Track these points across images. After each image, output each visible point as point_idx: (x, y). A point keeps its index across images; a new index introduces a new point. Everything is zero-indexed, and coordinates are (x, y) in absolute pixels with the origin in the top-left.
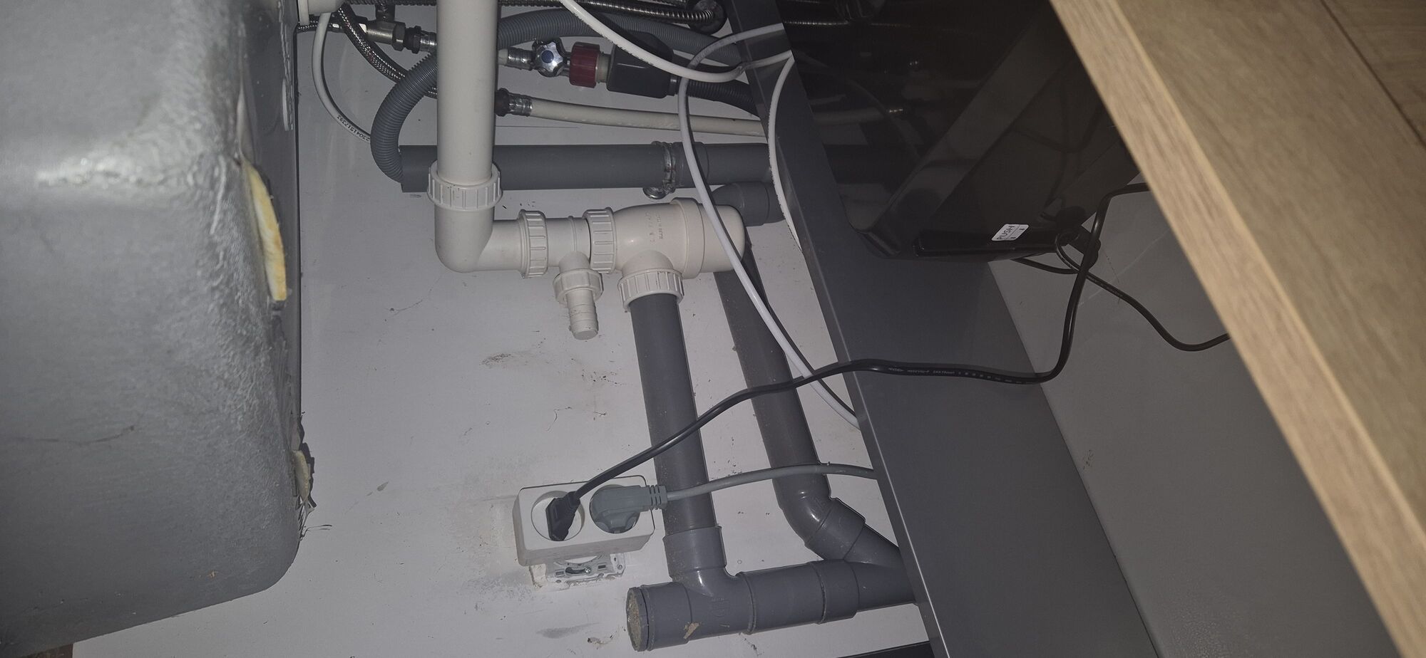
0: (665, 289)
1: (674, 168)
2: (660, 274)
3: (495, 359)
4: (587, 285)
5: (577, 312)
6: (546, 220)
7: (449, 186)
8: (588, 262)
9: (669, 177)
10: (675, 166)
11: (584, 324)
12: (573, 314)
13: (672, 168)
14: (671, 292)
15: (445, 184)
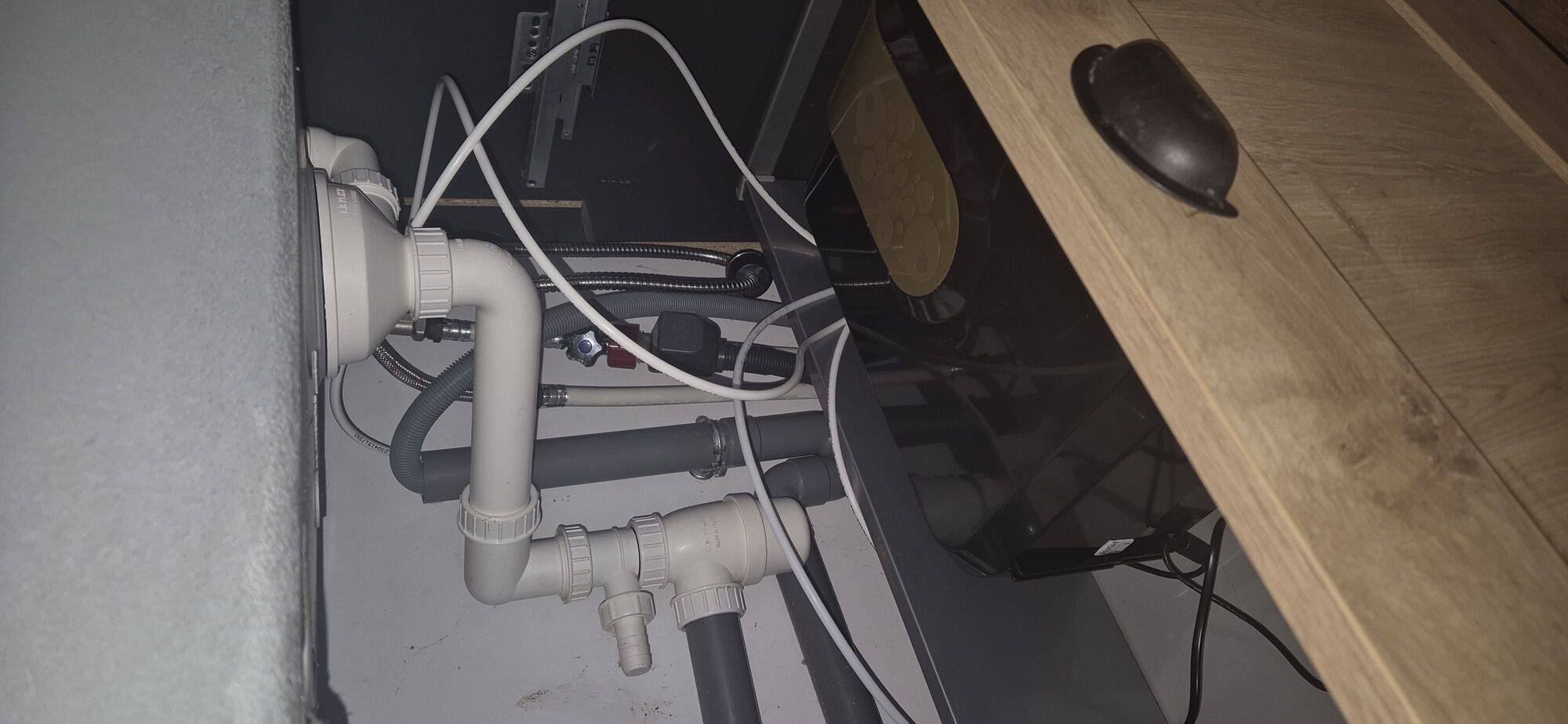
0: (727, 608)
1: (724, 449)
2: (719, 590)
3: (531, 698)
4: (637, 612)
5: (628, 645)
6: (589, 534)
7: (483, 518)
8: (636, 579)
9: (718, 458)
10: (725, 447)
11: (635, 659)
12: (622, 647)
13: (722, 450)
14: (732, 610)
15: (480, 516)
